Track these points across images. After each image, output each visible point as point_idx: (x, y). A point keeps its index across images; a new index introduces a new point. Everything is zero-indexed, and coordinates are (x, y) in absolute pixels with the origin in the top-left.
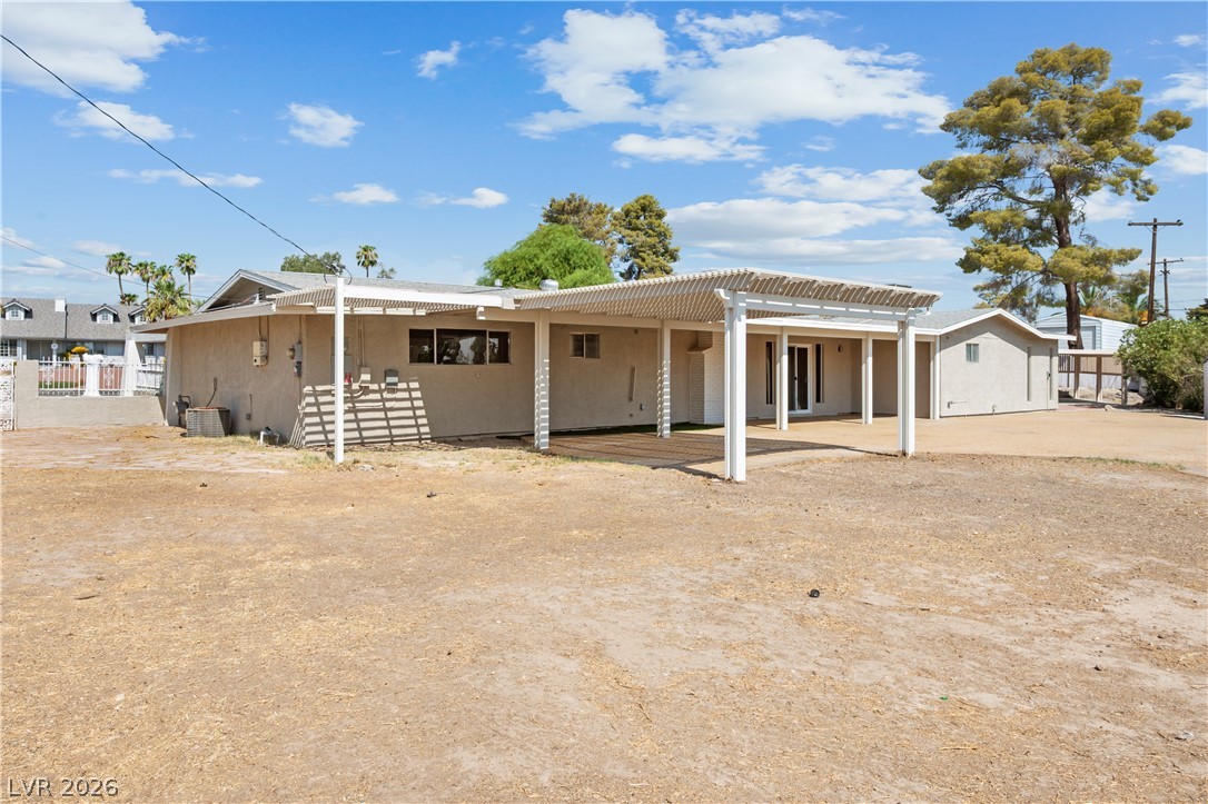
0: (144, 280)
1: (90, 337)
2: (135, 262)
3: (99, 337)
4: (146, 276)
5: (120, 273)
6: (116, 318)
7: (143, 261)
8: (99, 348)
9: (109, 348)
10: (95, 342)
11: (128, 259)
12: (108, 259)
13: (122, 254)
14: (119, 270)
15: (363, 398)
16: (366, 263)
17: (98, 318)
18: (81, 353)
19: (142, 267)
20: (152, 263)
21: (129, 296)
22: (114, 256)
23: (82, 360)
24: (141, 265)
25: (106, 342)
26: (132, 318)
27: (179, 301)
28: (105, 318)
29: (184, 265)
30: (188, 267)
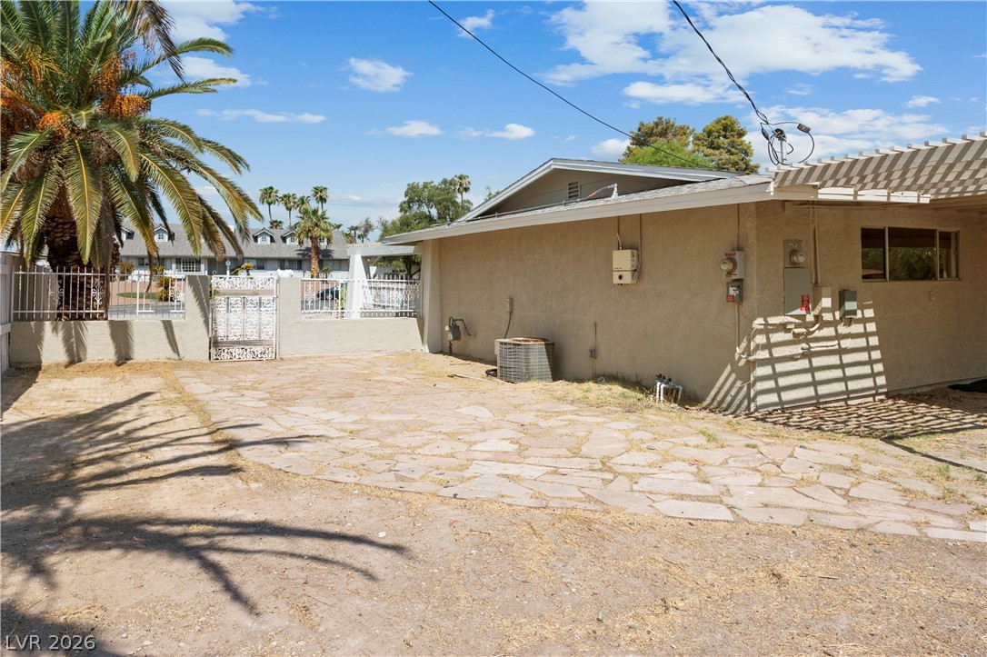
0: (287, 209)
1: (254, 255)
2: (280, 195)
3: (260, 255)
4: (289, 206)
5: (270, 204)
6: (272, 240)
7: (286, 193)
8: (261, 264)
9: (268, 265)
10: (258, 260)
11: (276, 192)
12: (260, 192)
13: (271, 188)
14: (270, 201)
15: (817, 334)
16: (461, 189)
17: (259, 239)
18: (248, 269)
19: (286, 199)
20: (293, 195)
21: (276, 222)
22: (266, 189)
23: (248, 275)
24: (285, 196)
25: (265, 260)
26: (284, 239)
27: (322, 225)
28: (264, 240)
29: (318, 195)
30: (321, 197)
